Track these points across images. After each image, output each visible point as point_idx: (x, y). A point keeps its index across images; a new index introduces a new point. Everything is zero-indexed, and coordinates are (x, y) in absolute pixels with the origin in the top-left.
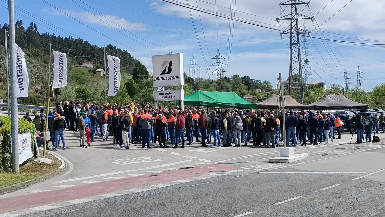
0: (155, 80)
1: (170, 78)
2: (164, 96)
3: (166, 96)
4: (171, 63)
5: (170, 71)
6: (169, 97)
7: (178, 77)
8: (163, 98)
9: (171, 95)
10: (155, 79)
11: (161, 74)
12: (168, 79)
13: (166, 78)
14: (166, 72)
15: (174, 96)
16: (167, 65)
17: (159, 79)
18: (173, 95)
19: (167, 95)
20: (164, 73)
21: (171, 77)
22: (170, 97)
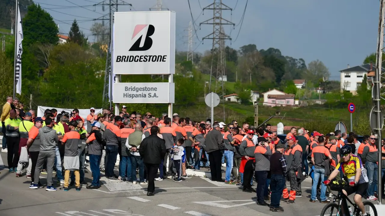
0: (117, 61)
1: (148, 58)
2: (135, 93)
3: (138, 93)
4: (151, 30)
5: (148, 44)
6: (145, 96)
7: (164, 58)
8: (132, 96)
9: (150, 92)
10: (118, 59)
11: (130, 50)
12: (144, 61)
13: (140, 58)
14: (142, 45)
15: (155, 95)
16: (144, 33)
17: (126, 60)
18: (153, 93)
19: (140, 92)
20: (135, 47)
21: (150, 56)
22: (147, 96)
